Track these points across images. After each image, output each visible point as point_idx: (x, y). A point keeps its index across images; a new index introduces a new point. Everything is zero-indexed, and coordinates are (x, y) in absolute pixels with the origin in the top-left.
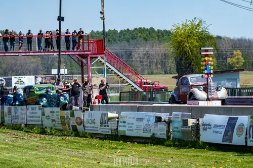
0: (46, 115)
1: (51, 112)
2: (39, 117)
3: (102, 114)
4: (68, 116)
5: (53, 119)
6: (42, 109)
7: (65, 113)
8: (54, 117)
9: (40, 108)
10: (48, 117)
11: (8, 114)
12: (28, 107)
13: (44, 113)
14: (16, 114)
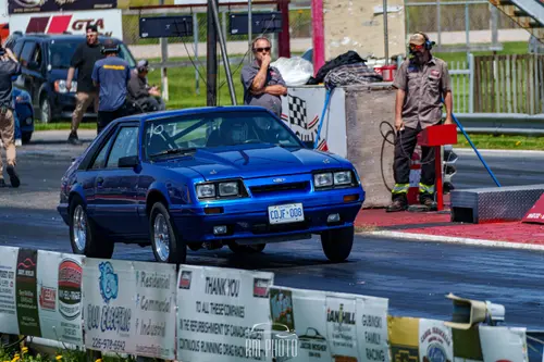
5: (345, 352)
6: (274, 293)
7: (421, 333)
8: (350, 342)
9: (263, 285)
10: (312, 342)
11: (60, 299)
12: (189, 273)
13: (289, 316)
14: (107, 300)
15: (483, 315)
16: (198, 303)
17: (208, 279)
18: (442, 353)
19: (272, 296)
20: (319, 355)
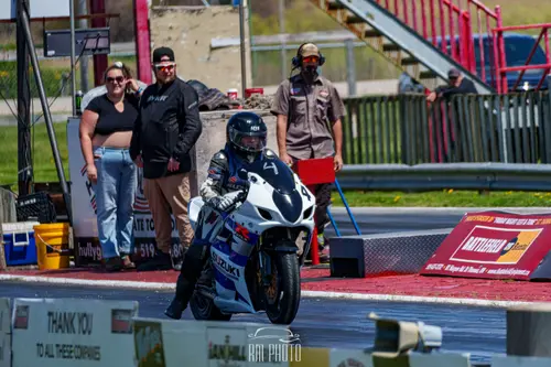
9: (125, 318)
12: (26, 308)
13: (158, 355)
15: (415, 340)
16: (40, 345)
17: (50, 314)
19: (137, 331)
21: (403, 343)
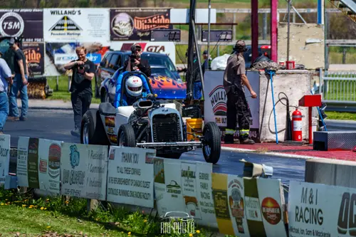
0: (168, 181)
1: (184, 174)
2: (146, 185)
3: (346, 196)
4: (236, 193)
5: (191, 194)
6: (155, 161)
7: (229, 182)
8: (192, 188)
9: (150, 156)
10: (174, 188)
11: (49, 166)
12: (114, 150)
13: (162, 174)
14: (73, 167)
15: (260, 172)
16: (118, 167)
17: (123, 154)
18: (239, 193)
19: (155, 163)
20: (176, 196)
21: (254, 174)
